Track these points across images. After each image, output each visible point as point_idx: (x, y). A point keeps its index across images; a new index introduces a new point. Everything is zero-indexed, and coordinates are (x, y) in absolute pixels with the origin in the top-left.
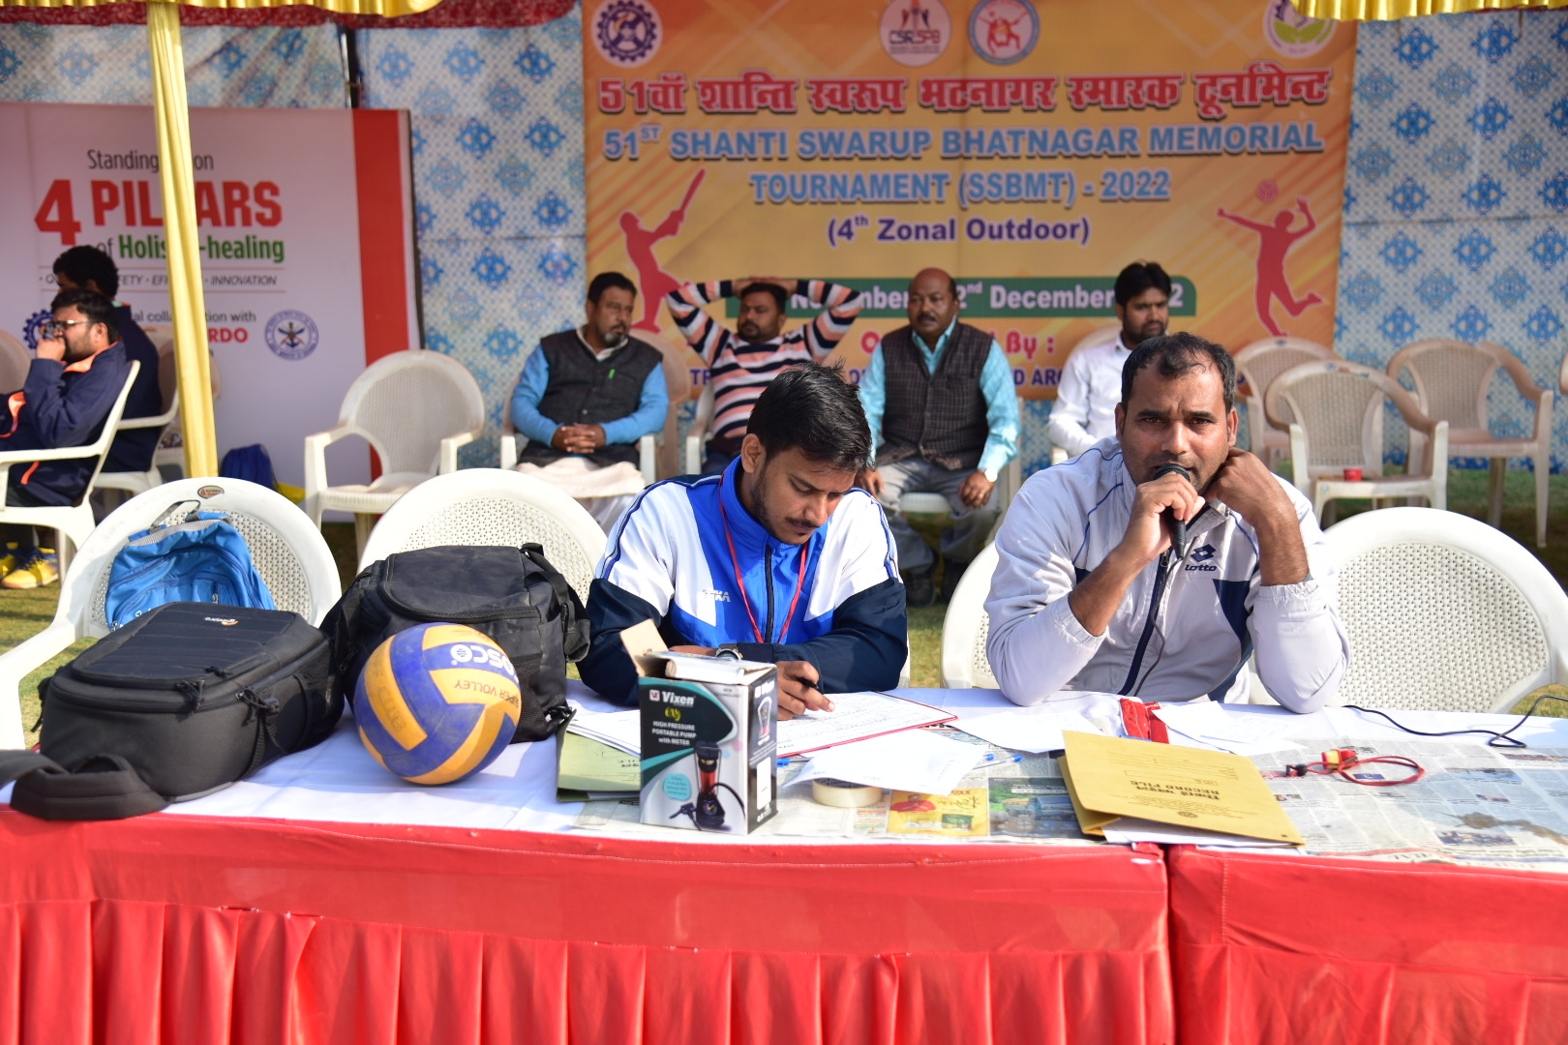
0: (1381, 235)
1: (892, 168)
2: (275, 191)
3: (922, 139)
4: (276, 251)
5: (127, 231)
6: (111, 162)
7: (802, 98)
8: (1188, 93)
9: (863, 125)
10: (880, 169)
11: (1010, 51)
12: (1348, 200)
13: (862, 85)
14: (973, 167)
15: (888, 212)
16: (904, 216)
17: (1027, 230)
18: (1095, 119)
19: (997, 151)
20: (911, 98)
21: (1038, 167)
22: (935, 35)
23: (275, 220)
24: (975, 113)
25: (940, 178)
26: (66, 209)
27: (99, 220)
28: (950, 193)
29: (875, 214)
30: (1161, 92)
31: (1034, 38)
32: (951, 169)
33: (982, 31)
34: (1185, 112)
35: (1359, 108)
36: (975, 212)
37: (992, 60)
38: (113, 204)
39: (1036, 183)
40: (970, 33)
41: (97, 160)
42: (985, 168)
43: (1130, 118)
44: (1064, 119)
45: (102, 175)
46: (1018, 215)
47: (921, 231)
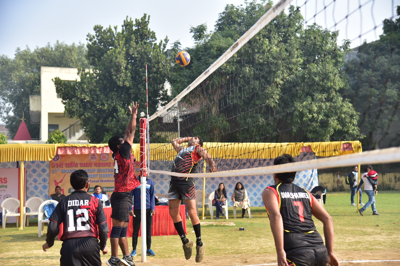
1: (91, 174)
2: (6, 179)
3: (94, 170)
4: (6, 187)
7: (79, 165)
9: (86, 168)
11: (105, 159)
13: (87, 163)
14: (101, 173)
16: (92, 179)
17: (108, 181)
19: (104, 171)
20: (93, 165)
21: (109, 173)
22: (96, 158)
23: (6, 182)
24: (101, 167)
28: (98, 177)
31: (108, 158)
32: (98, 174)
33: (102, 158)
36: (101, 179)
37: (103, 161)
39: (109, 175)
40: (100, 157)
42: (103, 173)
46: (107, 179)
47: (95, 181)
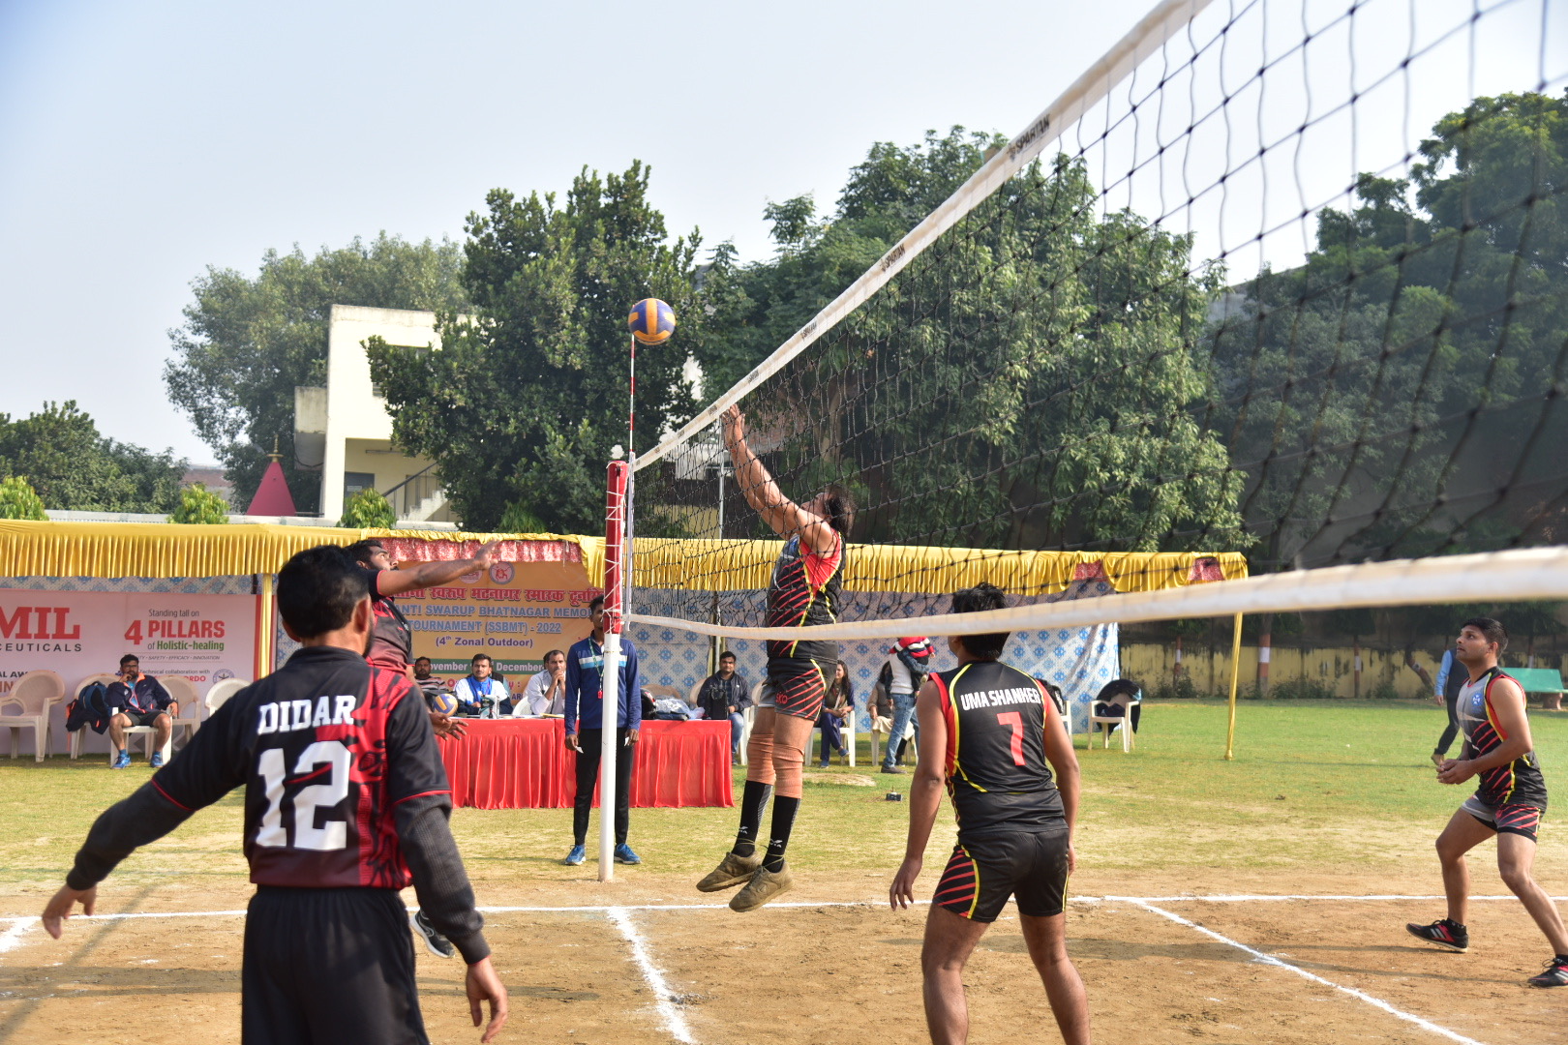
1: (461, 619)
2: (222, 624)
3: (472, 609)
4: (221, 647)
5: (160, 639)
6: (157, 614)
8: (567, 597)
10: (456, 619)
11: (504, 580)
14: (490, 620)
15: (459, 635)
16: (465, 637)
17: (510, 643)
18: (534, 605)
19: (499, 614)
20: (468, 595)
21: (514, 620)
23: (222, 635)
24: (491, 600)
25: (478, 623)
26: (138, 631)
27: (150, 635)
28: (482, 629)
29: (454, 636)
30: (558, 596)
31: (512, 576)
32: (483, 620)
33: (493, 573)
34: (566, 603)
36: (491, 636)
37: (497, 583)
38: (157, 629)
39: (514, 626)
40: (490, 573)
41: (153, 613)
42: (495, 620)
43: (546, 605)
44: (523, 604)
45: (153, 618)
46: (507, 637)
47: (471, 642)
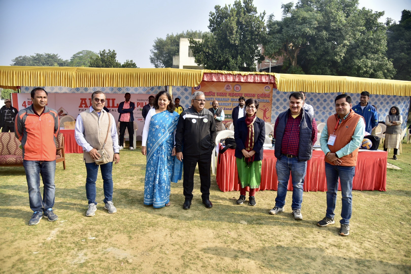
0: (275, 111)
1: (225, 102)
3: (229, 99)
5: (140, 108)
6: (139, 100)
7: (216, 94)
8: (256, 96)
9: (222, 97)
11: (238, 90)
12: (272, 108)
13: (222, 93)
14: (234, 102)
16: (226, 107)
19: (236, 101)
20: (227, 95)
22: (230, 88)
24: (234, 97)
25: (230, 103)
27: (138, 107)
28: (231, 105)
30: (254, 95)
31: (241, 89)
32: (232, 102)
33: (235, 89)
35: (273, 98)
37: (236, 91)
38: (139, 105)
40: (234, 88)
41: (138, 100)
45: (138, 102)
47: (228, 109)
